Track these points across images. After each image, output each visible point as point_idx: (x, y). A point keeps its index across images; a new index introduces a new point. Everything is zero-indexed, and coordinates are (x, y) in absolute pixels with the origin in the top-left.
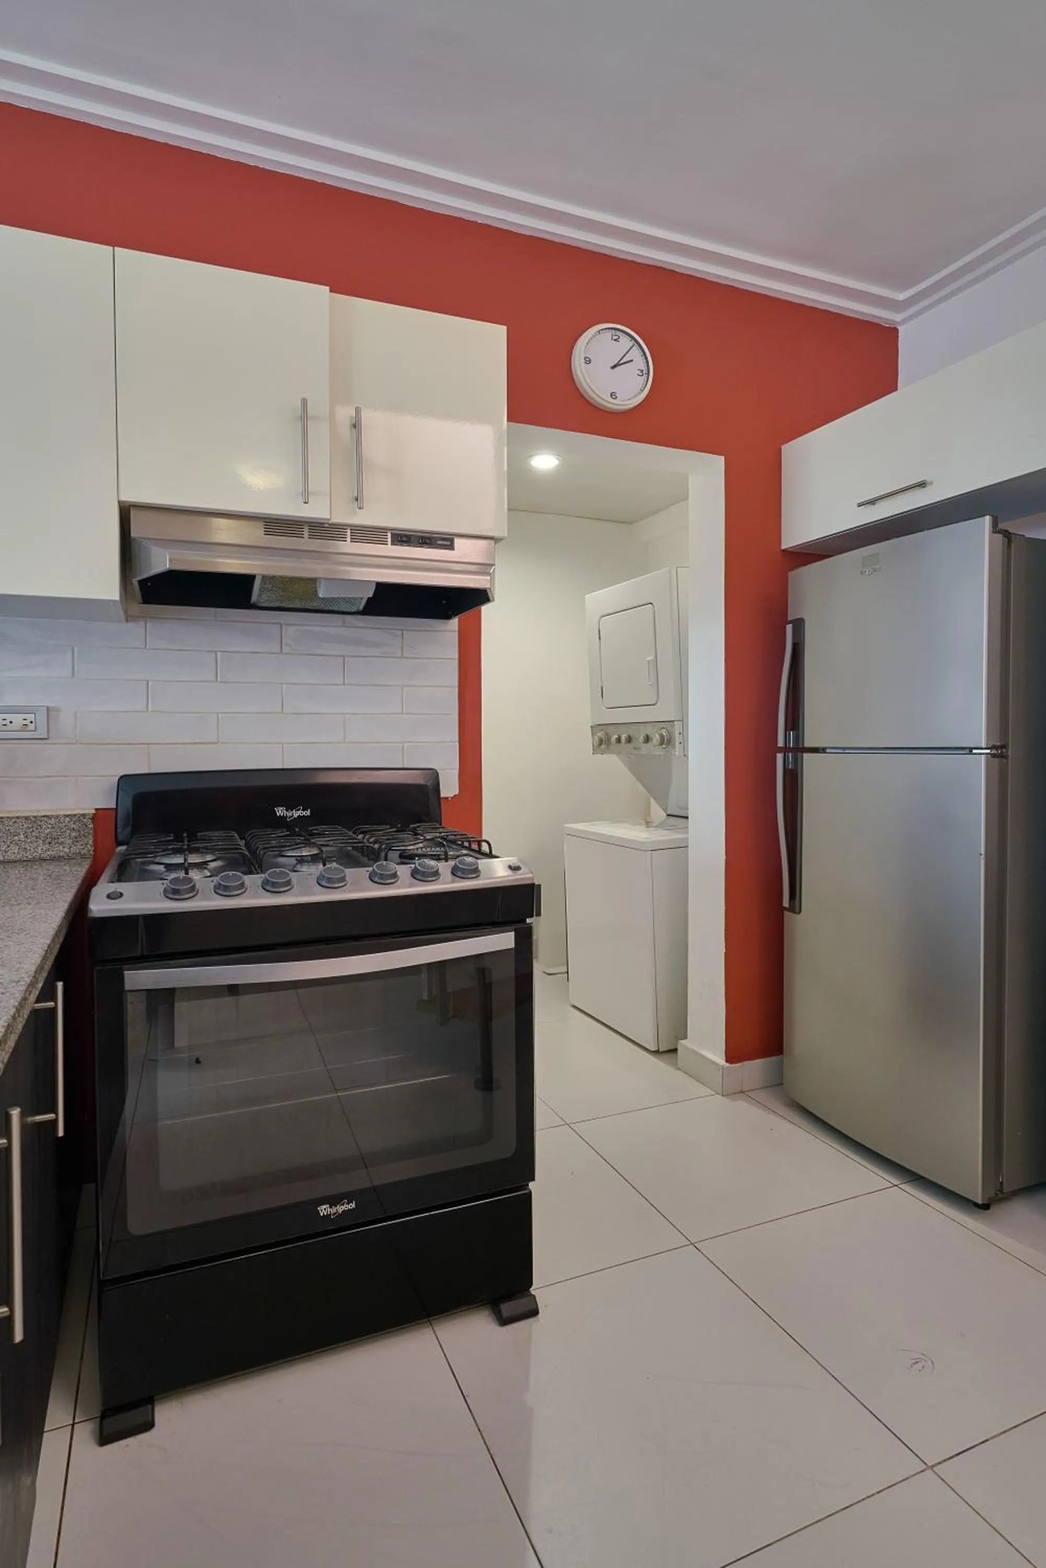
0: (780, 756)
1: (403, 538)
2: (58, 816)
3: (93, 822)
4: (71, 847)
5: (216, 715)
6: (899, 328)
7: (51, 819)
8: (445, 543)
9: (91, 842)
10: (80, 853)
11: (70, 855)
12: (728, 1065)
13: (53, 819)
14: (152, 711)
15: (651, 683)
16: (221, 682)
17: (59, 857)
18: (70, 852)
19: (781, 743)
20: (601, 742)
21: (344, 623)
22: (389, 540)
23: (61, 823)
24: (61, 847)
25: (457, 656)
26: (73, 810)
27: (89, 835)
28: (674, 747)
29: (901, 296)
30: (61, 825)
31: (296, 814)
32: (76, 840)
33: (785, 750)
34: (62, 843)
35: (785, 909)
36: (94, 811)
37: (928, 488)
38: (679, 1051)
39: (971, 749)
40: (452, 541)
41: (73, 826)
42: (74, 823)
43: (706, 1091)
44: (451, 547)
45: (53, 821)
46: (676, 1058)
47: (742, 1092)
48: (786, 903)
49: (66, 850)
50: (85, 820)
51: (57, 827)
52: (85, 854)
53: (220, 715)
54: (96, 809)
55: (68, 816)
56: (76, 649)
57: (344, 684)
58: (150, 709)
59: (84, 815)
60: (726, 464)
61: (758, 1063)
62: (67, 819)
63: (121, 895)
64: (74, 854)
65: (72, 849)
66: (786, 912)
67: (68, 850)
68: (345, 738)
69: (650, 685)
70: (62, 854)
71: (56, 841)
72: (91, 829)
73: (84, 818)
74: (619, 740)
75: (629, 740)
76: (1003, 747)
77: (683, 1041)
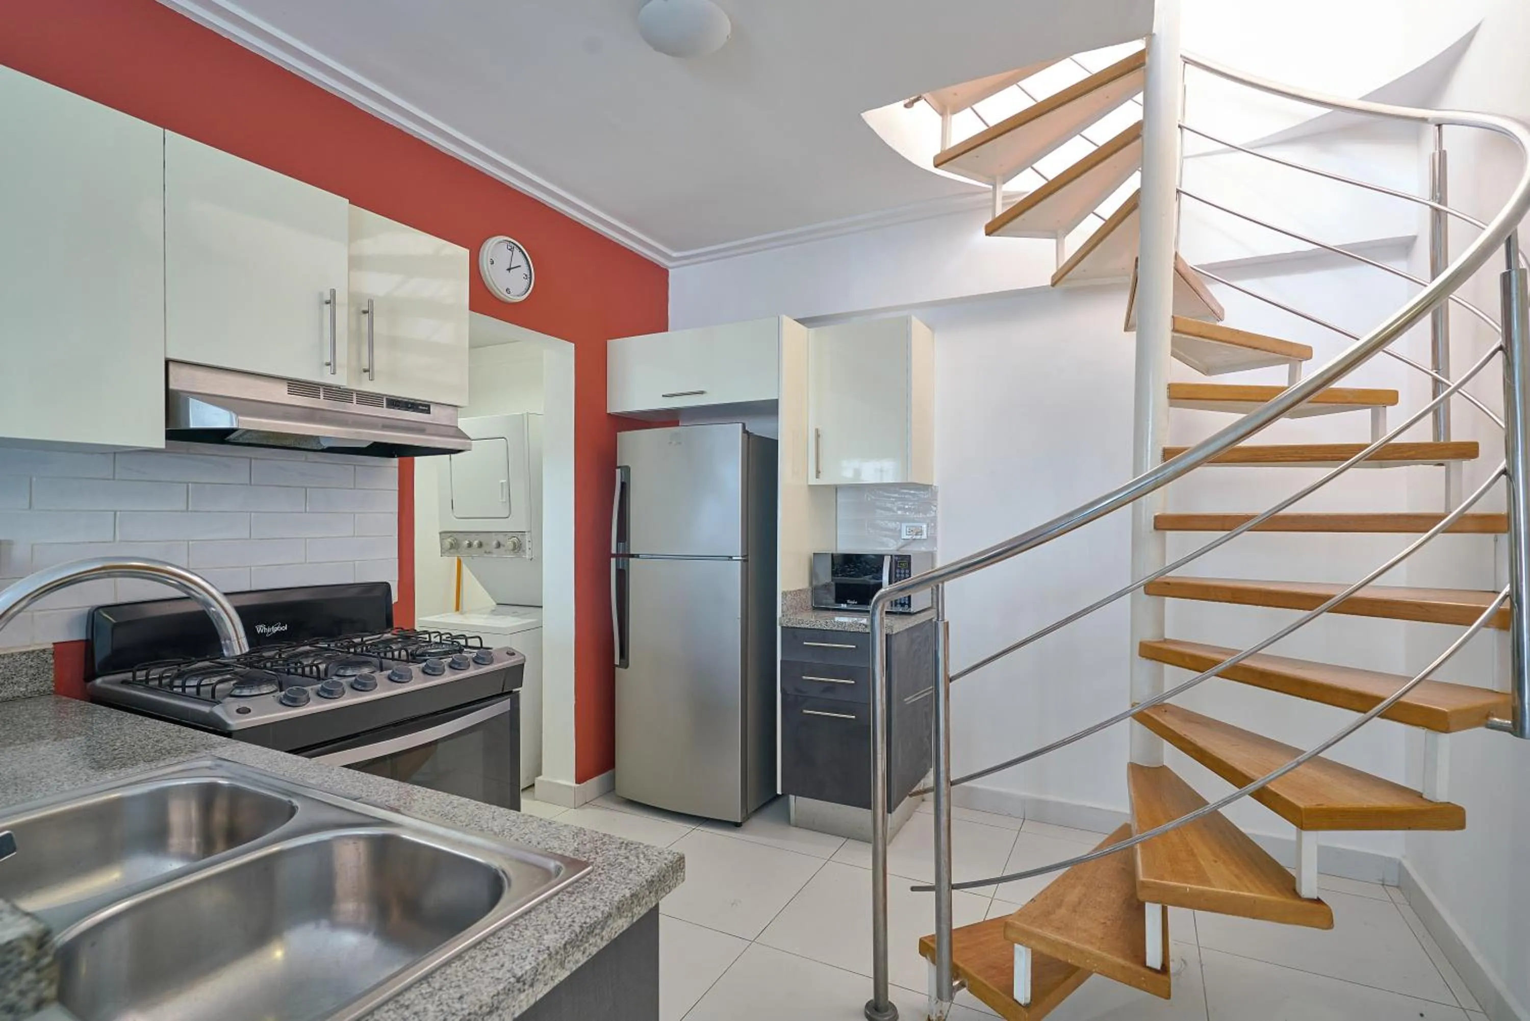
0: (613, 560)
1: (394, 403)
2: (12, 655)
3: (54, 658)
4: (27, 686)
5: (186, 543)
6: (670, 270)
7: (3, 658)
8: (424, 408)
9: (52, 677)
10: (38, 690)
11: (26, 694)
12: (578, 785)
13: (6, 659)
14: (121, 541)
15: (504, 500)
16: (191, 511)
17: (14, 697)
18: (27, 690)
19: (614, 551)
20: (452, 546)
21: (306, 458)
22: (385, 404)
23: (17, 661)
24: (16, 687)
25: (397, 488)
26: (29, 646)
27: (49, 670)
28: (524, 551)
29: (675, 255)
30: (16, 664)
31: (275, 629)
32: (34, 678)
33: (617, 556)
34: (17, 683)
35: (617, 666)
36: (52, 646)
37: (704, 395)
38: (536, 785)
39: (731, 557)
40: (429, 406)
41: (30, 663)
42: (32, 661)
43: (564, 809)
44: (428, 412)
45: (6, 661)
46: (534, 792)
47: (586, 803)
48: (617, 662)
49: (22, 689)
50: (45, 656)
51: (11, 666)
52: (44, 691)
53: (190, 543)
54: (54, 644)
55: (25, 653)
56: (34, 479)
57: (306, 512)
58: (118, 538)
59: (44, 651)
60: (575, 349)
61: (595, 779)
62: (24, 657)
63: (250, 711)
64: (31, 692)
65: (29, 688)
66: (617, 668)
67: (24, 689)
68: (306, 559)
69: (503, 502)
70: (16, 694)
71: (10, 681)
72: (52, 664)
73: (44, 654)
74: (470, 545)
75: (480, 545)
76: (747, 555)
77: (540, 778)
